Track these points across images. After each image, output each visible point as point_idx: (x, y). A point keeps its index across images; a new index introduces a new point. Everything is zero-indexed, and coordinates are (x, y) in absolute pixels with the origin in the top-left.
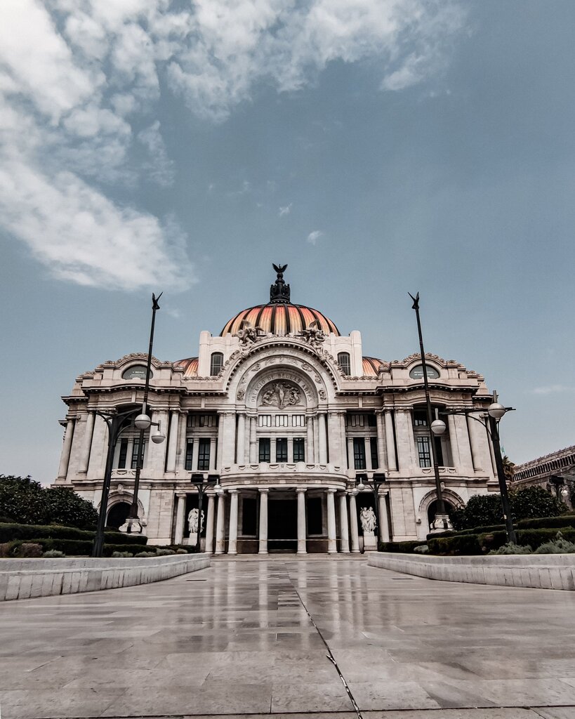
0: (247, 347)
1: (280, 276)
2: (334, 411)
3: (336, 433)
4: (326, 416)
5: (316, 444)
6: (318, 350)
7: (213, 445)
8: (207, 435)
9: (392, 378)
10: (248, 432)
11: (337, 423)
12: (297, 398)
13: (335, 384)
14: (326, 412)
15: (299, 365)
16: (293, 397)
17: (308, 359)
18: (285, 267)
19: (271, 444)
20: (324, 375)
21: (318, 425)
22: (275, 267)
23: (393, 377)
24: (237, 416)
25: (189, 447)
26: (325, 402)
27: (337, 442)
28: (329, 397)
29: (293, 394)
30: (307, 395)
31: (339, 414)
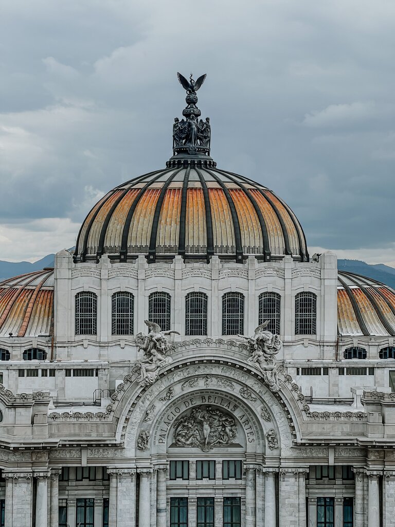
0: (153, 366)
1: (191, 101)
2: (290, 470)
3: (292, 505)
4: (277, 476)
5: (259, 514)
6: (269, 373)
7: (98, 511)
8: (89, 494)
9: (383, 422)
10: (154, 494)
11: (292, 489)
12: (230, 434)
13: (293, 428)
14: (277, 470)
15: (236, 391)
16: (224, 431)
17: (250, 382)
18: (201, 80)
19: (190, 508)
20: (276, 409)
21: (264, 485)
22: (183, 80)
23: (386, 421)
24: (138, 476)
25: (63, 510)
26: (275, 453)
27: (293, 519)
28: (283, 446)
29: (224, 426)
30: (246, 432)
31: (297, 475)
